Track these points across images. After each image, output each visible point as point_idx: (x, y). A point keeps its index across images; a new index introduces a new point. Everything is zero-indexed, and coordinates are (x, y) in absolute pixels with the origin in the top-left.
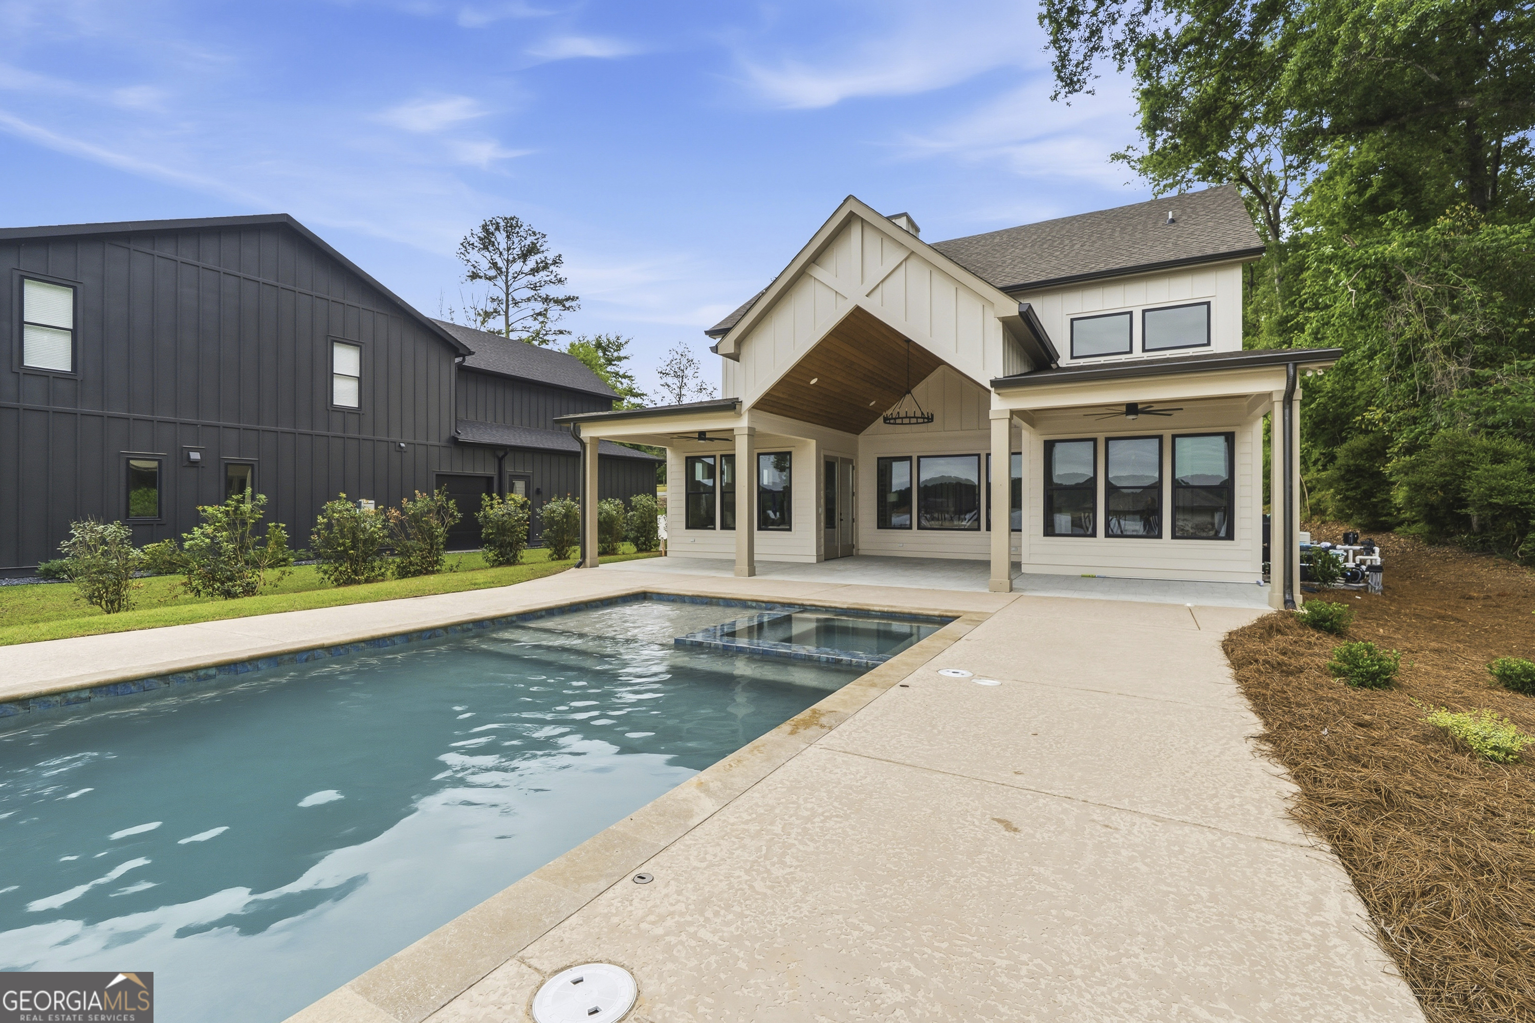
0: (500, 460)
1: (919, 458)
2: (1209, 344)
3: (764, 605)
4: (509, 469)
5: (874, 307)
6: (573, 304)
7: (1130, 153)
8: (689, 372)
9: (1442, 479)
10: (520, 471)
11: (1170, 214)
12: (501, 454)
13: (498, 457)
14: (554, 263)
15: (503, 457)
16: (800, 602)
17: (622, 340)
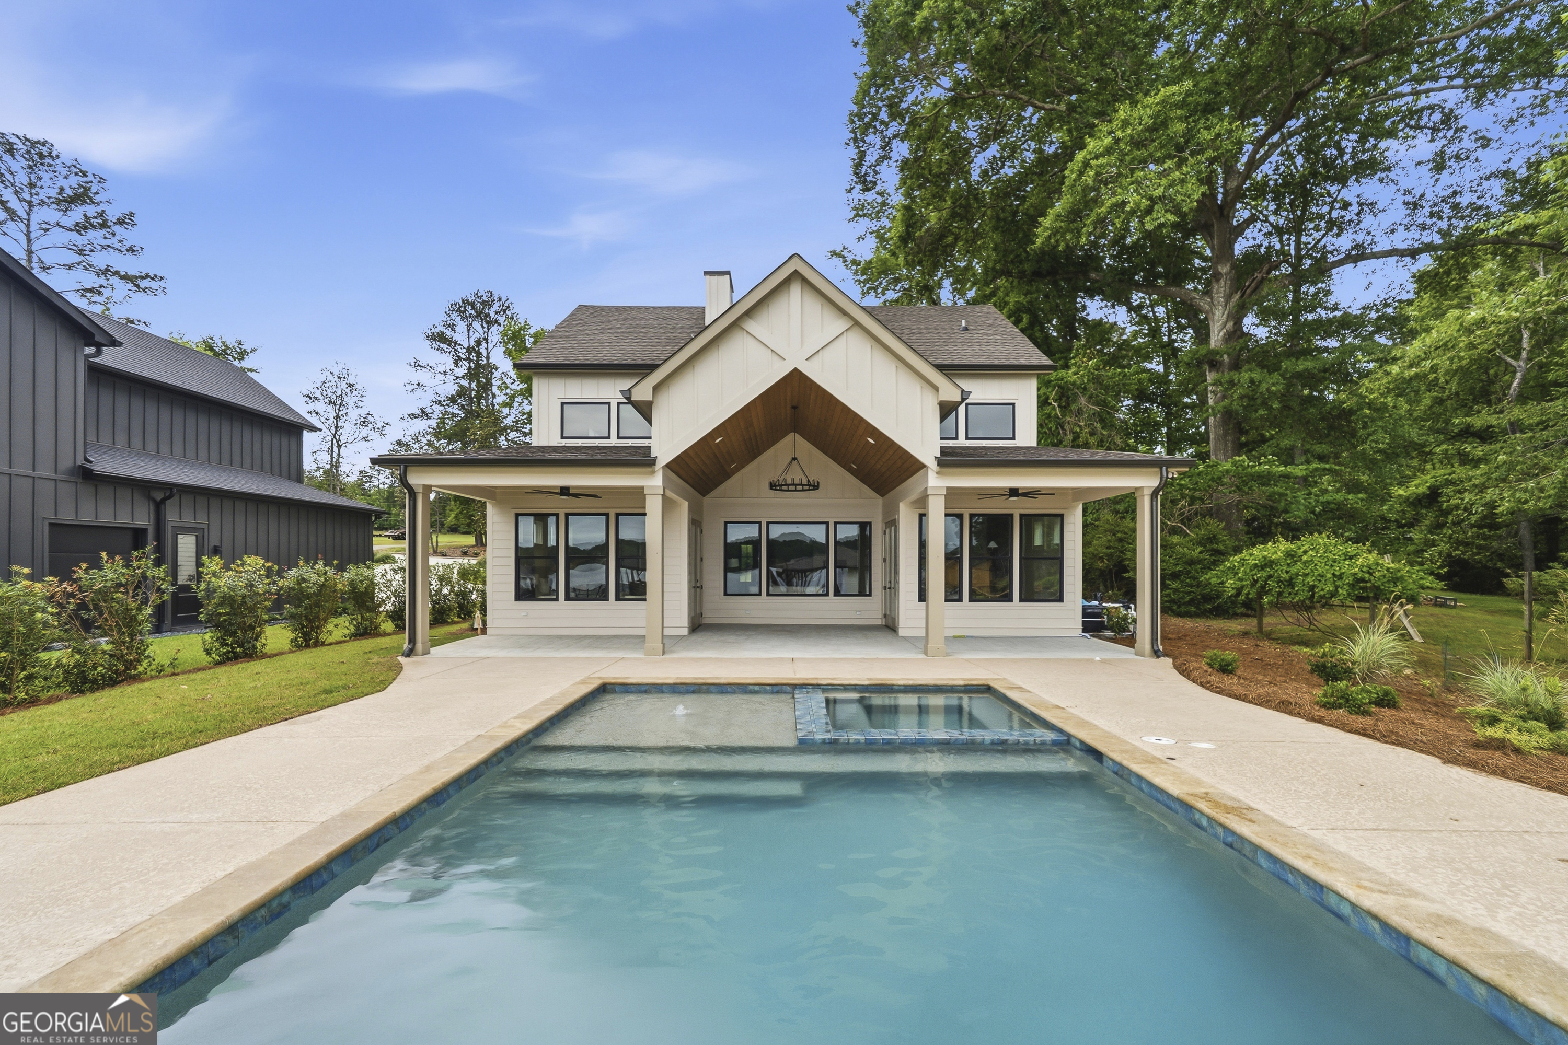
0: (159, 507)
1: (768, 523)
2: (1013, 438)
3: (768, 688)
4: (172, 517)
5: (816, 373)
6: (154, 285)
7: (845, 253)
8: (350, 400)
9: (1109, 551)
10: (188, 519)
11: (963, 322)
12: (159, 496)
13: (154, 501)
14: (120, 222)
15: (163, 501)
16: (814, 682)
17: (247, 347)
